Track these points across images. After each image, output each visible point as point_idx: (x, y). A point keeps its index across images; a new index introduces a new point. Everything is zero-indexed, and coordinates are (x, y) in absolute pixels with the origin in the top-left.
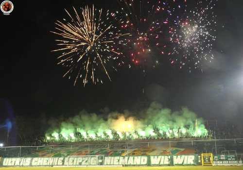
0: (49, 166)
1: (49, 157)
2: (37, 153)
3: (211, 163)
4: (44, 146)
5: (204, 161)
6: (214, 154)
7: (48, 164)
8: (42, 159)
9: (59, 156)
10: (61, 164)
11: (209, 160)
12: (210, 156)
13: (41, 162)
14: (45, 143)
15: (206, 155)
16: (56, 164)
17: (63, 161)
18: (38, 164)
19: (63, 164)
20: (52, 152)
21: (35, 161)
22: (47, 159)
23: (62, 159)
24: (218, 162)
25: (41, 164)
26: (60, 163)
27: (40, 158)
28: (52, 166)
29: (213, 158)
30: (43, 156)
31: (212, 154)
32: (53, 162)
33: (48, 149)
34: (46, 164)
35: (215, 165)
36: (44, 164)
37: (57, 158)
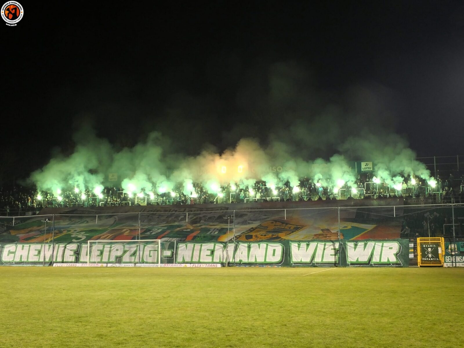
0: (44, 263)
1: (41, 242)
2: (13, 233)
3: (440, 262)
4: (29, 215)
5: (424, 255)
6: (449, 240)
7: (42, 260)
8: (26, 246)
9: (67, 239)
10: (73, 259)
11: (435, 253)
12: (438, 245)
13: (24, 253)
14: (32, 209)
15: (429, 240)
16: (59, 259)
17: (77, 253)
18: (17, 260)
19: (77, 260)
20: (49, 231)
21: (10, 252)
22: (38, 246)
23: (73, 246)
24: (458, 259)
25: (24, 259)
26: (70, 256)
27: (20, 246)
28: (51, 264)
29: (447, 248)
30: (27, 240)
31: (442, 240)
32: (52, 256)
33: (40, 224)
34: (36, 259)
35: (450, 265)
36: (30, 260)
37: (62, 246)
